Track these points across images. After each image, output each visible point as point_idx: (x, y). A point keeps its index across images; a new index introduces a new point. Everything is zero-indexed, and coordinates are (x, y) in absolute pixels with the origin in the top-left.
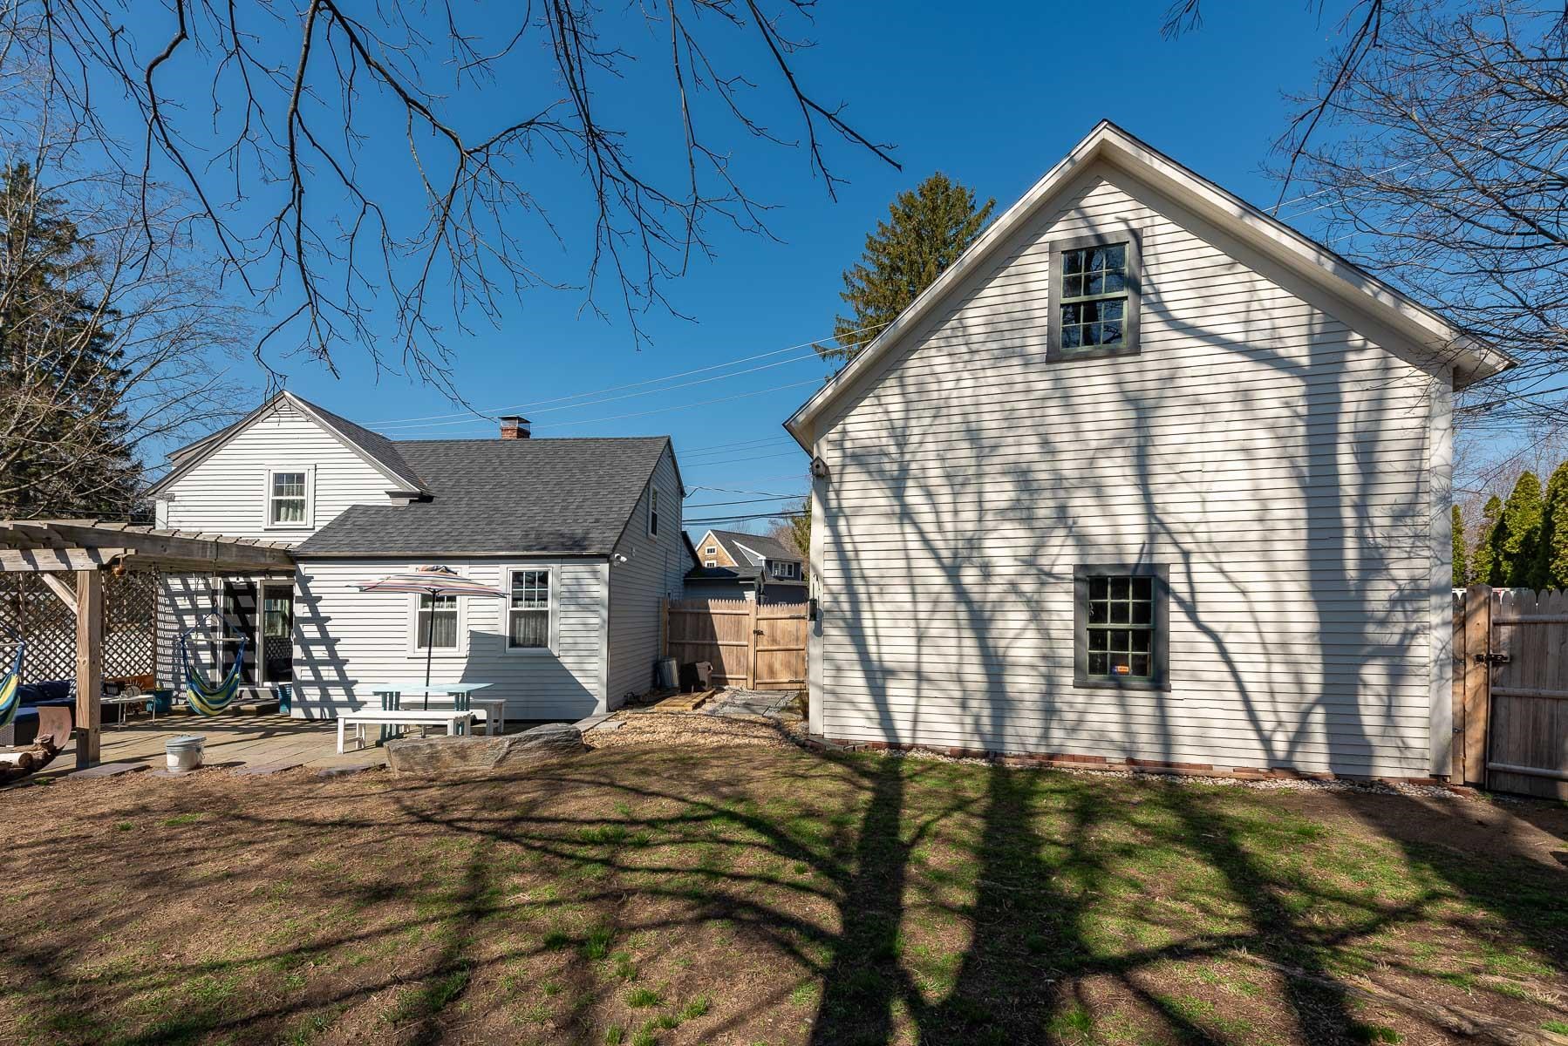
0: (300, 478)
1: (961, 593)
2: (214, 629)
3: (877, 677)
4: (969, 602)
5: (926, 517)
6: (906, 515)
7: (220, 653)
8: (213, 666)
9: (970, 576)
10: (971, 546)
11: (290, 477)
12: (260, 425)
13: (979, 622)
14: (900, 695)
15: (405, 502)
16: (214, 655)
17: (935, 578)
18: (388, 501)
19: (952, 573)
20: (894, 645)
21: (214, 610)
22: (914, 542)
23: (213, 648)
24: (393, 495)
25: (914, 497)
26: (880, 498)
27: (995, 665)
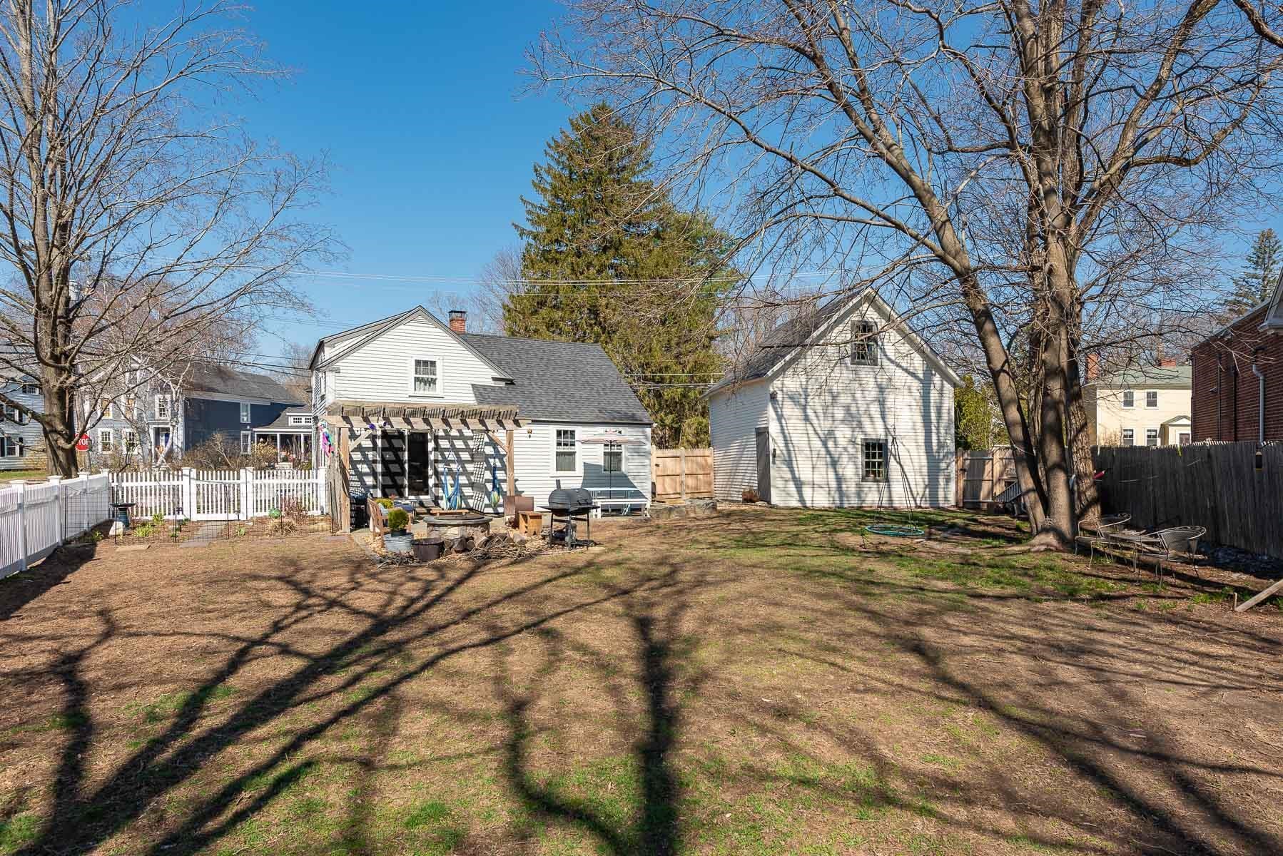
0: (433, 363)
1: (828, 452)
2: (375, 461)
3: (799, 484)
4: (830, 454)
5: (815, 422)
6: (807, 419)
7: (380, 478)
8: (375, 487)
9: (830, 444)
10: (831, 433)
11: (425, 363)
12: (402, 327)
13: (834, 463)
14: (807, 492)
15: (502, 384)
16: (376, 478)
17: (817, 444)
18: (492, 383)
19: (825, 444)
20: (804, 472)
21: (374, 448)
22: (811, 431)
23: (374, 474)
24: (495, 379)
25: (810, 412)
26: (797, 412)
27: (839, 480)
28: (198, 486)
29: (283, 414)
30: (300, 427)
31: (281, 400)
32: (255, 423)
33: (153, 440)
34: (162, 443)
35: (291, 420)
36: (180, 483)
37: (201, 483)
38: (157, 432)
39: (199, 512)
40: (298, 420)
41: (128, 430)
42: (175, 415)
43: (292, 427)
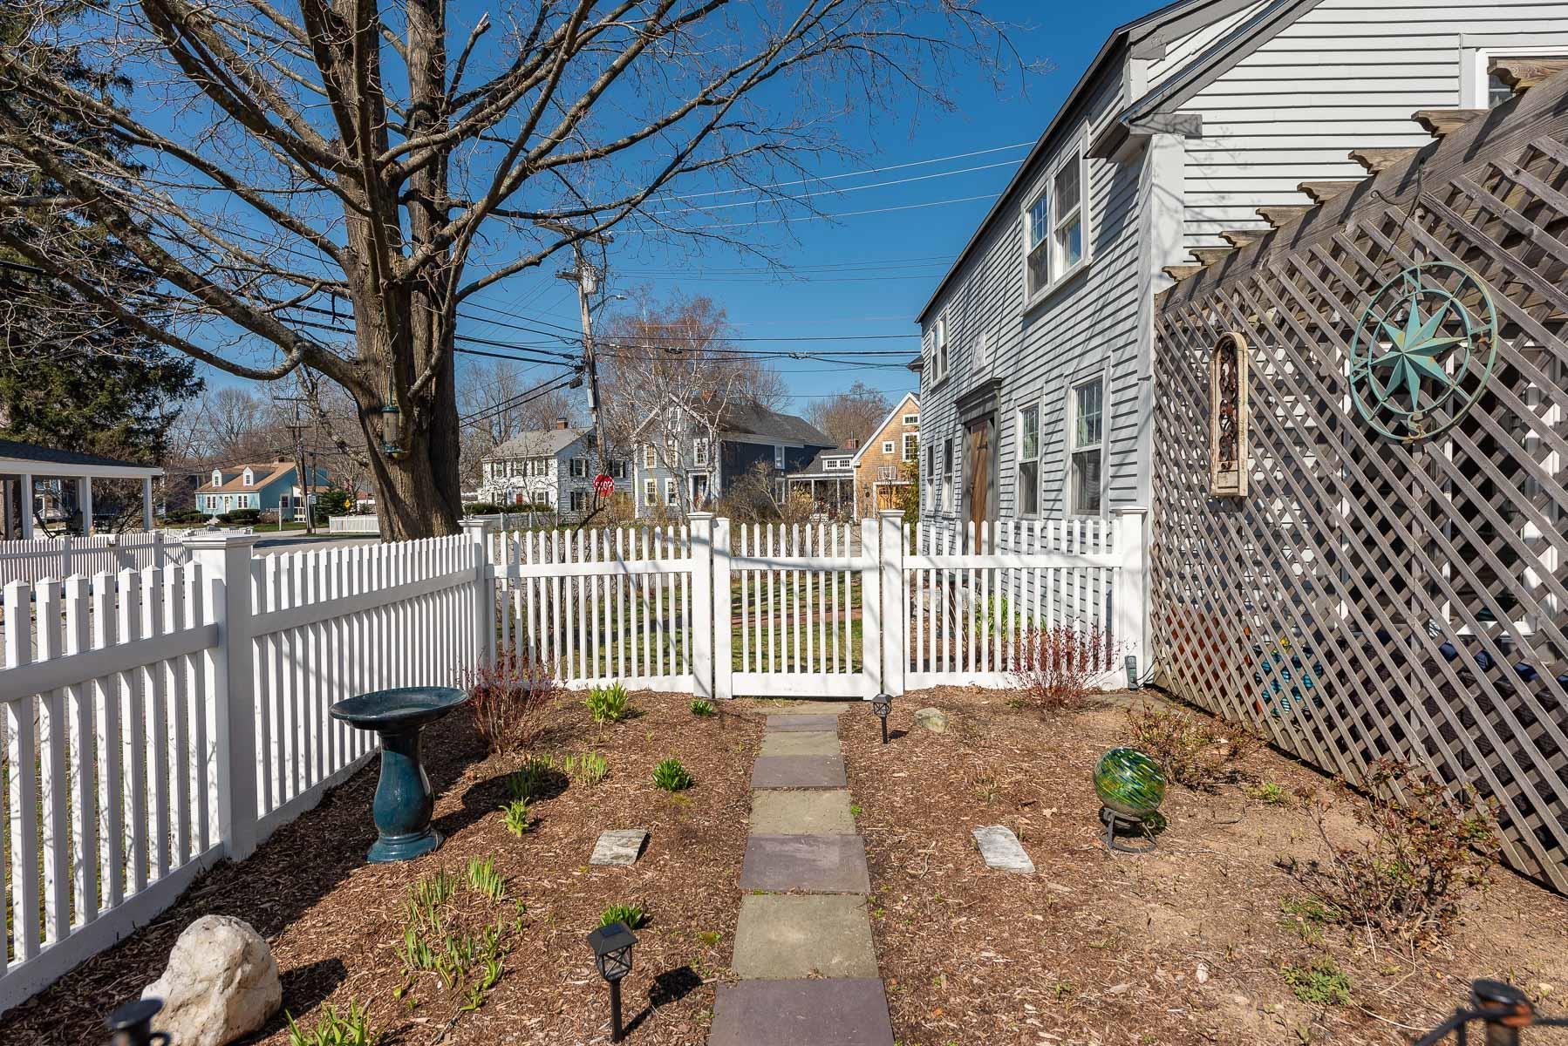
28: (735, 579)
29: (816, 458)
30: (835, 471)
31: (814, 442)
32: (790, 469)
33: (691, 489)
34: (701, 493)
35: (825, 464)
36: (682, 565)
37: (745, 567)
38: (696, 479)
39: (737, 669)
40: (833, 463)
41: (670, 480)
42: (712, 459)
43: (827, 472)
